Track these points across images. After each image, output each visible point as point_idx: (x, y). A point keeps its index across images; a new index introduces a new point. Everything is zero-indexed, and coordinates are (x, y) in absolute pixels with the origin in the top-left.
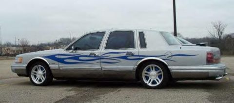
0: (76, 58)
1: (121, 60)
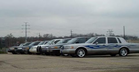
0: (98, 46)
1: (114, 47)
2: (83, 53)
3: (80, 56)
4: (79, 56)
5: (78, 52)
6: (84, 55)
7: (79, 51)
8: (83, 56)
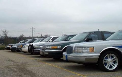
2: (115, 62)
3: (109, 68)
4: (106, 67)
5: (104, 59)
6: (116, 66)
7: (107, 58)
8: (114, 68)
